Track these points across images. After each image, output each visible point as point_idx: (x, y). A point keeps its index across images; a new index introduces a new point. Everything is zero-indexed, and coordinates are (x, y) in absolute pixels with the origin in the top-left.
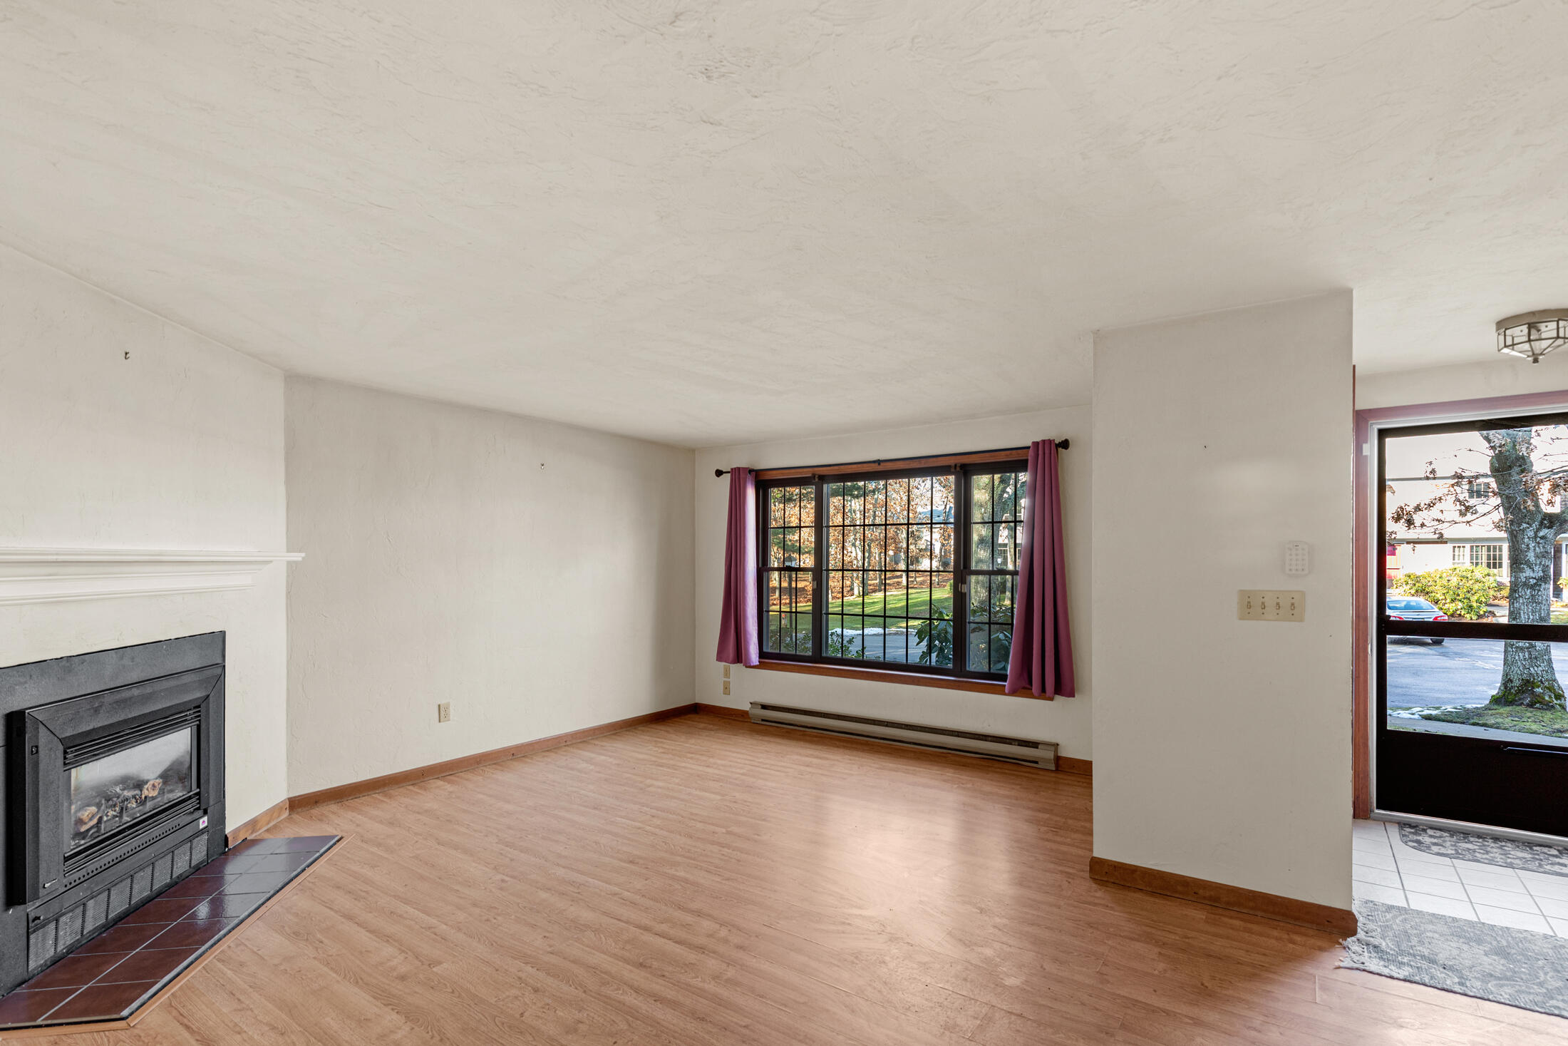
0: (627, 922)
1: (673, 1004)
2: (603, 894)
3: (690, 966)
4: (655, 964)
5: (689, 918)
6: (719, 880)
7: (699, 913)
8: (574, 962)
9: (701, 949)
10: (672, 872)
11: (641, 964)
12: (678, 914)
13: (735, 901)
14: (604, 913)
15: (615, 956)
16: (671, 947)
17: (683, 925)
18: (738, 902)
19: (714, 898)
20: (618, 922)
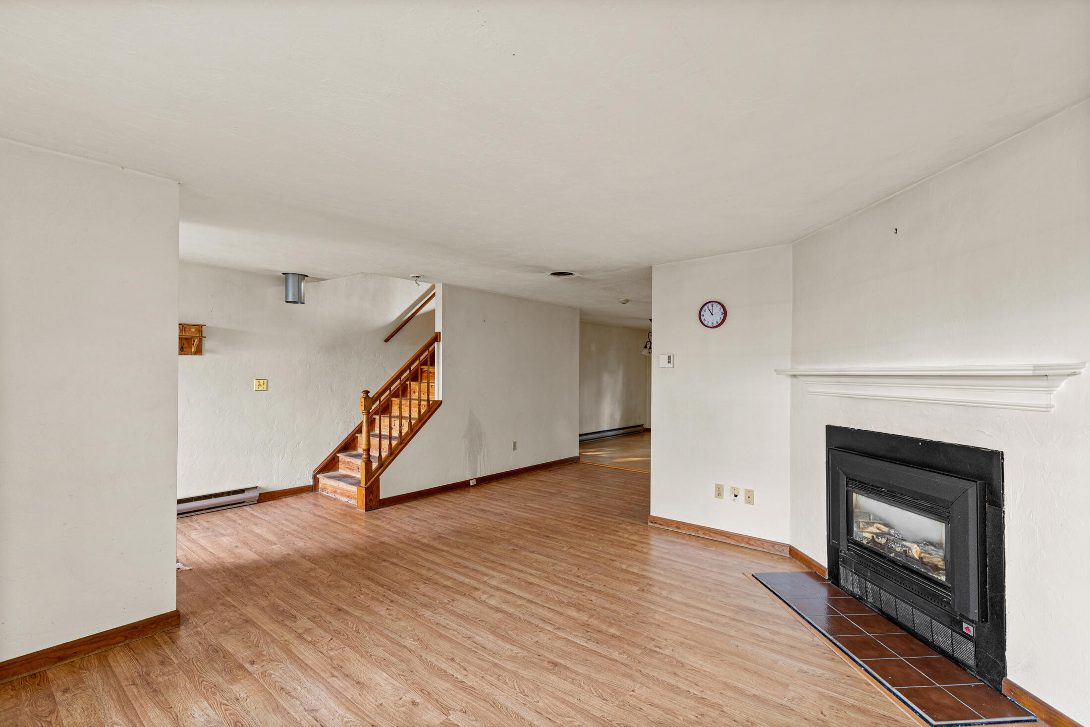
0: (544, 606)
1: (513, 569)
2: (568, 630)
3: (505, 582)
4: (523, 583)
5: (505, 607)
6: (477, 637)
7: (498, 610)
8: (567, 587)
9: (498, 589)
10: (516, 650)
11: (531, 584)
12: (511, 610)
13: (470, 617)
14: (561, 614)
15: (546, 588)
16: (516, 591)
17: (508, 602)
18: (468, 616)
19: (484, 621)
20: (551, 607)
